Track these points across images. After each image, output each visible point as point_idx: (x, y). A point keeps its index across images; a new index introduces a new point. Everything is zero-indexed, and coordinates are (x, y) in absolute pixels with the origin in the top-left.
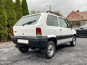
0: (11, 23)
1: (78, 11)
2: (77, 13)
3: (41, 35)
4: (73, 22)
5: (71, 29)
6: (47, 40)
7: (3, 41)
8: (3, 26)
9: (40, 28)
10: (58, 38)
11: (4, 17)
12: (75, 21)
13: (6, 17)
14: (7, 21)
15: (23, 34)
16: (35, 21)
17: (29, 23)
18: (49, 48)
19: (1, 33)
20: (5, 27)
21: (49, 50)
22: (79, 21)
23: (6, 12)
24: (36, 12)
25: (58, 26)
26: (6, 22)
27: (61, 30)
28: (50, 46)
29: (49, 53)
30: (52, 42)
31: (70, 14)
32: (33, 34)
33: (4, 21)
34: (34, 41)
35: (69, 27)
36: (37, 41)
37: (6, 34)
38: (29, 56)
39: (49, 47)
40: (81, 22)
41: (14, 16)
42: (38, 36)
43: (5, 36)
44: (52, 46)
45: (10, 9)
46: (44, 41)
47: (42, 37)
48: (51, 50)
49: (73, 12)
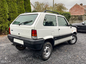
0: (12, 16)
1: (81, 4)
2: (81, 6)
3: (36, 37)
4: (75, 16)
5: (71, 28)
6: (43, 42)
7: (3, 34)
8: (3, 20)
9: (35, 29)
10: (56, 38)
11: (5, 11)
12: (77, 16)
13: (8, 11)
14: (8, 14)
15: (19, 34)
16: (32, 21)
17: (25, 23)
18: (45, 50)
19: (2, 26)
20: (6, 21)
21: (45, 52)
22: (81, 16)
23: (7, 5)
24: (40, 3)
25: (57, 26)
26: (7, 16)
27: (59, 29)
28: (47, 48)
29: (45, 54)
30: (48, 43)
31: (73, 7)
32: (28, 35)
33: (5, 14)
34: (29, 43)
35: (69, 26)
36: (32, 43)
37: (7, 27)
38: (25, 56)
39: (45, 48)
40: (83, 17)
41: (16, 10)
42: (33, 38)
43: (6, 29)
44: (48, 47)
45: (12, 2)
46: (40, 43)
47: (37, 39)
48: (47, 52)
49: (76, 6)
